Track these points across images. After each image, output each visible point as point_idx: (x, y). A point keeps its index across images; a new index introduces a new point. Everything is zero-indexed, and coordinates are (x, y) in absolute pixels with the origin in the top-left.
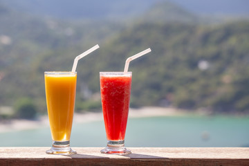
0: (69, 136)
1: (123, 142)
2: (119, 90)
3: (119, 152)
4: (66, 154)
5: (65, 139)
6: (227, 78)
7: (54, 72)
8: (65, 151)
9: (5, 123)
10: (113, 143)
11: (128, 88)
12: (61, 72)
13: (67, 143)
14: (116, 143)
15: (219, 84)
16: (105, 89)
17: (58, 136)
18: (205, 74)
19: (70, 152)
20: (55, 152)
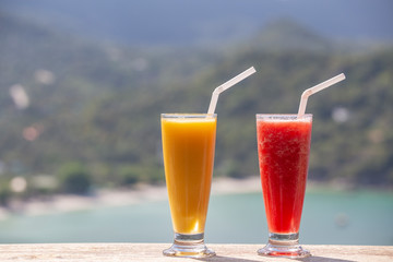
0: (202, 226)
1: (296, 237)
2: (290, 146)
3: (289, 254)
4: (197, 256)
5: (196, 230)
6: (377, 134)
7: (176, 115)
8: (196, 250)
9: (44, 200)
10: (280, 237)
11: (306, 142)
12: (187, 115)
13: (200, 237)
14: (285, 237)
15: (365, 143)
16: (266, 144)
17: (185, 225)
18: (343, 128)
19: (205, 252)
20: (178, 253)
